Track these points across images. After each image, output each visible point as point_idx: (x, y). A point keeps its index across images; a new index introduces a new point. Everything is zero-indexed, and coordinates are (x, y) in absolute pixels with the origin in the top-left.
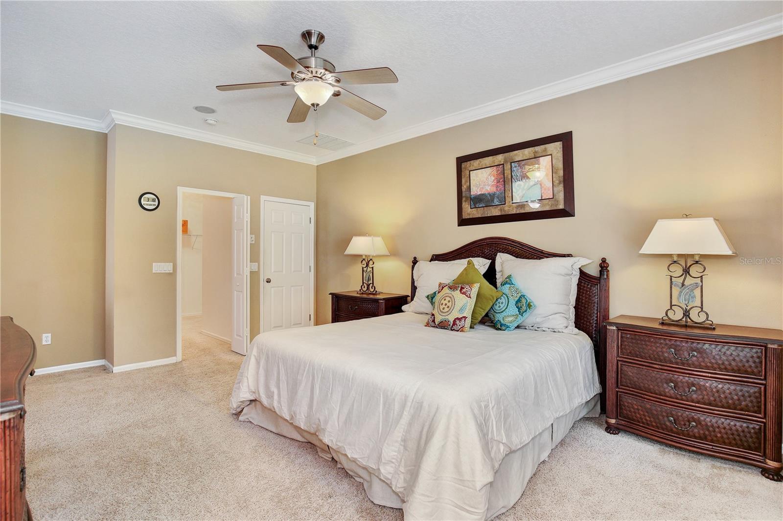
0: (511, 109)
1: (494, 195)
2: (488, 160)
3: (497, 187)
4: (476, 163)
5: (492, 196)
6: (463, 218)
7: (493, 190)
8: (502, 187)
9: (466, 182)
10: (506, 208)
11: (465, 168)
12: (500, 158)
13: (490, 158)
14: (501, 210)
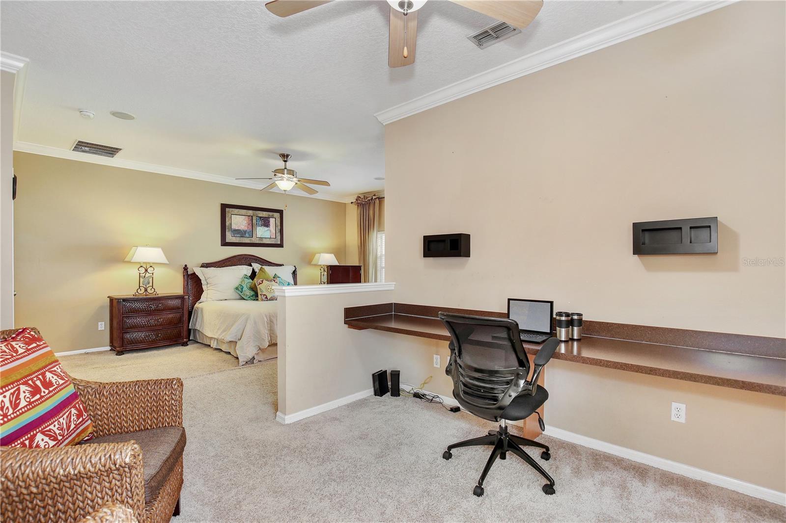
0: (256, 188)
1: (246, 231)
2: (243, 212)
3: (248, 227)
4: (236, 211)
5: (245, 232)
6: (227, 241)
7: (246, 228)
8: (251, 228)
9: (229, 220)
10: (253, 240)
11: (229, 212)
12: (250, 212)
13: (245, 210)
14: (250, 240)
